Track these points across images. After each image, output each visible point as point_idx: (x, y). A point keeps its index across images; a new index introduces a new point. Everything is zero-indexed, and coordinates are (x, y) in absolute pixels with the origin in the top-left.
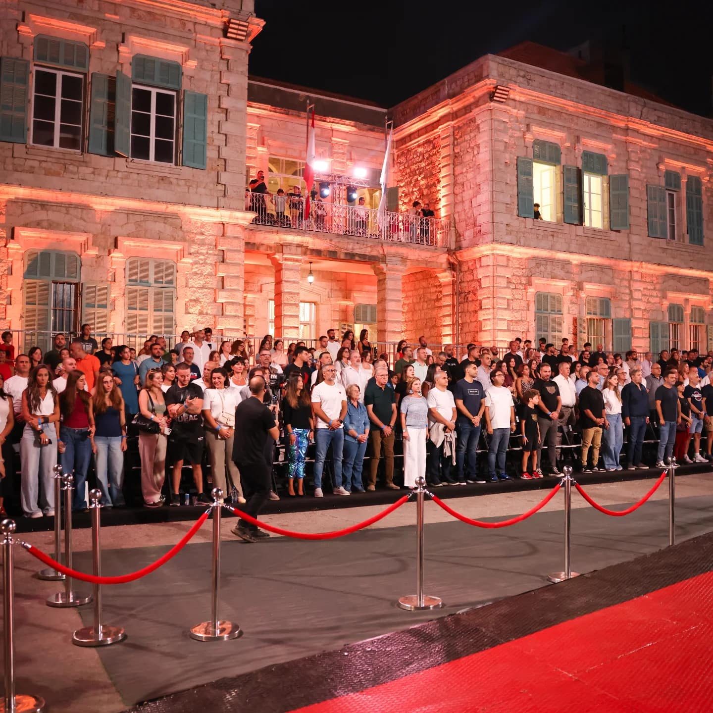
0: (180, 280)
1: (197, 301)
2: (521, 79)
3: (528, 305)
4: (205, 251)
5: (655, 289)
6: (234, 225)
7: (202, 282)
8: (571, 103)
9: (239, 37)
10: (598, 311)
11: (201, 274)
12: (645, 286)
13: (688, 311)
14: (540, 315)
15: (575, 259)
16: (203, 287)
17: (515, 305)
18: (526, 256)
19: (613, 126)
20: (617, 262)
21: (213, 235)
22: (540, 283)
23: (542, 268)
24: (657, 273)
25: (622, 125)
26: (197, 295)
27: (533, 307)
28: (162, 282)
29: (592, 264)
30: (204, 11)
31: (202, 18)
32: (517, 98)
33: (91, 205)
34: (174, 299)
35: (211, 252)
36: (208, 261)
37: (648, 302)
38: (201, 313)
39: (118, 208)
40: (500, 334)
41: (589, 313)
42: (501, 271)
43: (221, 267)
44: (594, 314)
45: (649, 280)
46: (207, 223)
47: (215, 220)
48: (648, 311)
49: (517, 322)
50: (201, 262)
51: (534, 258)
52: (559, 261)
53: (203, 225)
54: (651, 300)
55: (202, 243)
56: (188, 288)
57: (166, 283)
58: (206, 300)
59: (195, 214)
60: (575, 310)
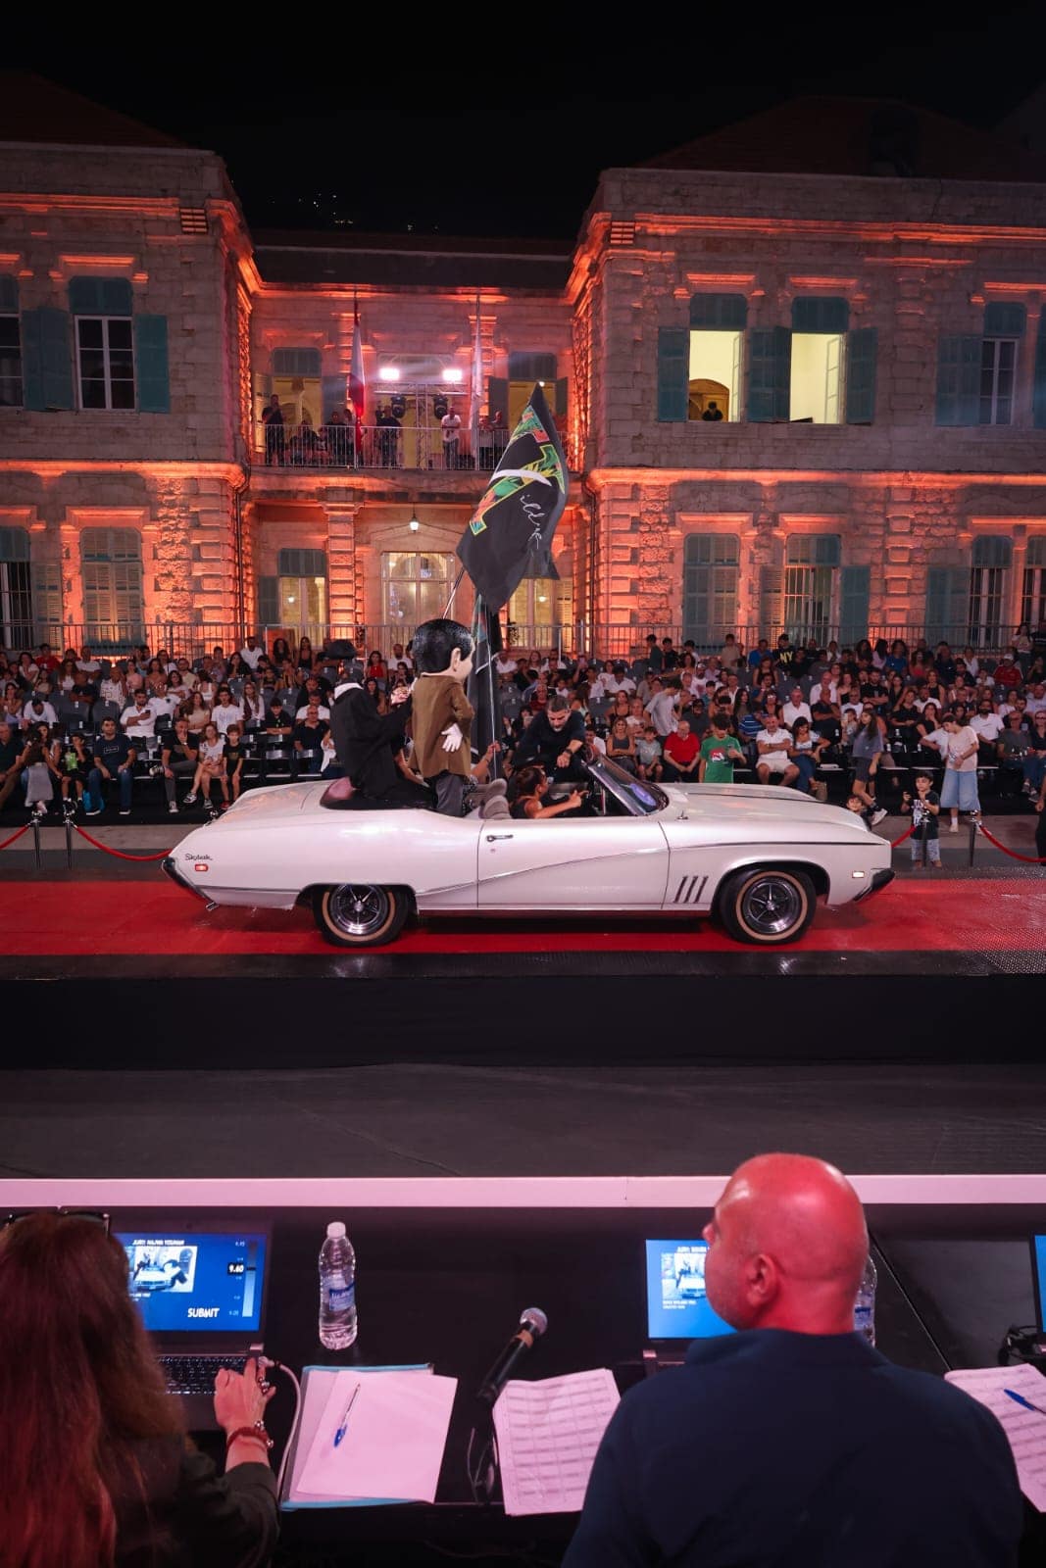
0: (146, 552)
1: (169, 575)
2: (670, 199)
3: (672, 554)
4: (176, 515)
5: (945, 513)
6: (209, 479)
7: (174, 553)
8: (766, 222)
9: (198, 230)
10: (813, 556)
11: (173, 542)
12: (919, 509)
13: (1020, 547)
14: (692, 568)
15: (766, 478)
16: (177, 558)
17: (648, 556)
18: (668, 483)
19: (868, 244)
20: (856, 476)
21: (185, 494)
22: (696, 520)
23: (702, 498)
24: (953, 486)
25: (887, 237)
26: (170, 568)
27: (680, 557)
28: (124, 556)
29: (802, 483)
30: (149, 203)
31: (150, 212)
32: (661, 231)
33: (34, 472)
34: (140, 574)
35: (183, 515)
36: (180, 526)
37: (928, 535)
38: (175, 590)
39: (65, 472)
40: (615, 598)
41: (791, 561)
42: (621, 509)
43: (195, 532)
44: (803, 561)
45: (933, 499)
46: (176, 480)
47: (185, 475)
48: (926, 551)
49: (650, 581)
50: (172, 528)
51: (684, 483)
52: (734, 483)
53: (172, 483)
54: (935, 531)
55: (172, 505)
56: (156, 561)
57: (130, 556)
58: (179, 574)
59: (158, 470)
60: (763, 557)
